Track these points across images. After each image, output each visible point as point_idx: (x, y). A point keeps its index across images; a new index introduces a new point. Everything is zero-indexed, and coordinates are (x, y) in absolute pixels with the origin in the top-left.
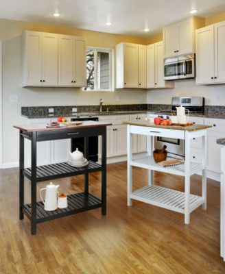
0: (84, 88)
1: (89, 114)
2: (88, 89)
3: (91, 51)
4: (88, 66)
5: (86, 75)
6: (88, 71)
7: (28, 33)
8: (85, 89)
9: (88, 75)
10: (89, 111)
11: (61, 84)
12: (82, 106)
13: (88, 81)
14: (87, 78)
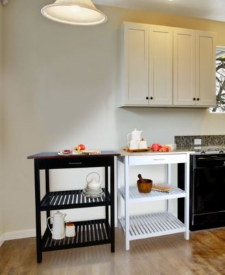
0: (212, 109)
1: (220, 147)
2: (219, 111)
3: (222, 52)
4: (218, 76)
5: (215, 90)
6: (218, 84)
7: (128, 25)
8: (214, 110)
9: (218, 89)
10: (220, 144)
11: (177, 103)
12: (209, 136)
13: (218, 98)
14: (217, 94)
